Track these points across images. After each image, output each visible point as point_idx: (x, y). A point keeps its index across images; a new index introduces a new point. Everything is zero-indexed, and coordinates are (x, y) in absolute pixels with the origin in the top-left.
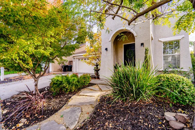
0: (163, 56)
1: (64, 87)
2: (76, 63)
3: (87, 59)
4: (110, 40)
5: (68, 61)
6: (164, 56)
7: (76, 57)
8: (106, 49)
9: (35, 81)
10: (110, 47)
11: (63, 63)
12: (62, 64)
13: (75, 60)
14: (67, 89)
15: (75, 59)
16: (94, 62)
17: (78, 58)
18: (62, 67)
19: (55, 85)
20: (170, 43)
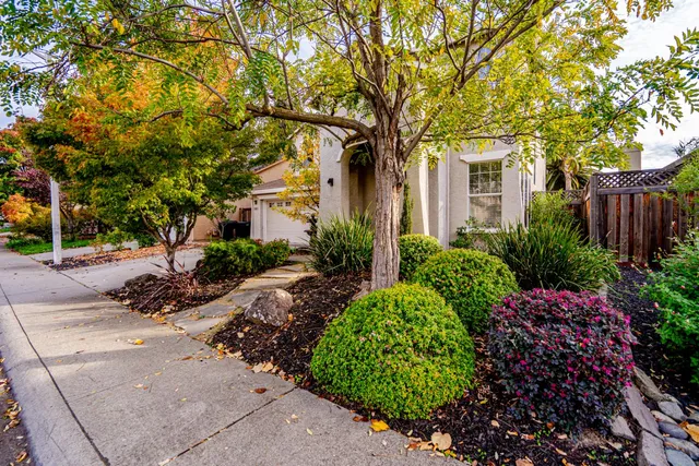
0: (468, 200)
1: (231, 262)
2: (262, 216)
3: (284, 204)
4: (339, 159)
5: (238, 209)
6: (471, 198)
7: (263, 197)
8: (331, 182)
9: (169, 253)
10: (340, 176)
11: (222, 215)
12: (219, 217)
13: (258, 206)
14: (236, 266)
15: (259, 202)
16: (307, 212)
17: (267, 201)
18: (220, 227)
19: (212, 260)
20: (484, 166)
